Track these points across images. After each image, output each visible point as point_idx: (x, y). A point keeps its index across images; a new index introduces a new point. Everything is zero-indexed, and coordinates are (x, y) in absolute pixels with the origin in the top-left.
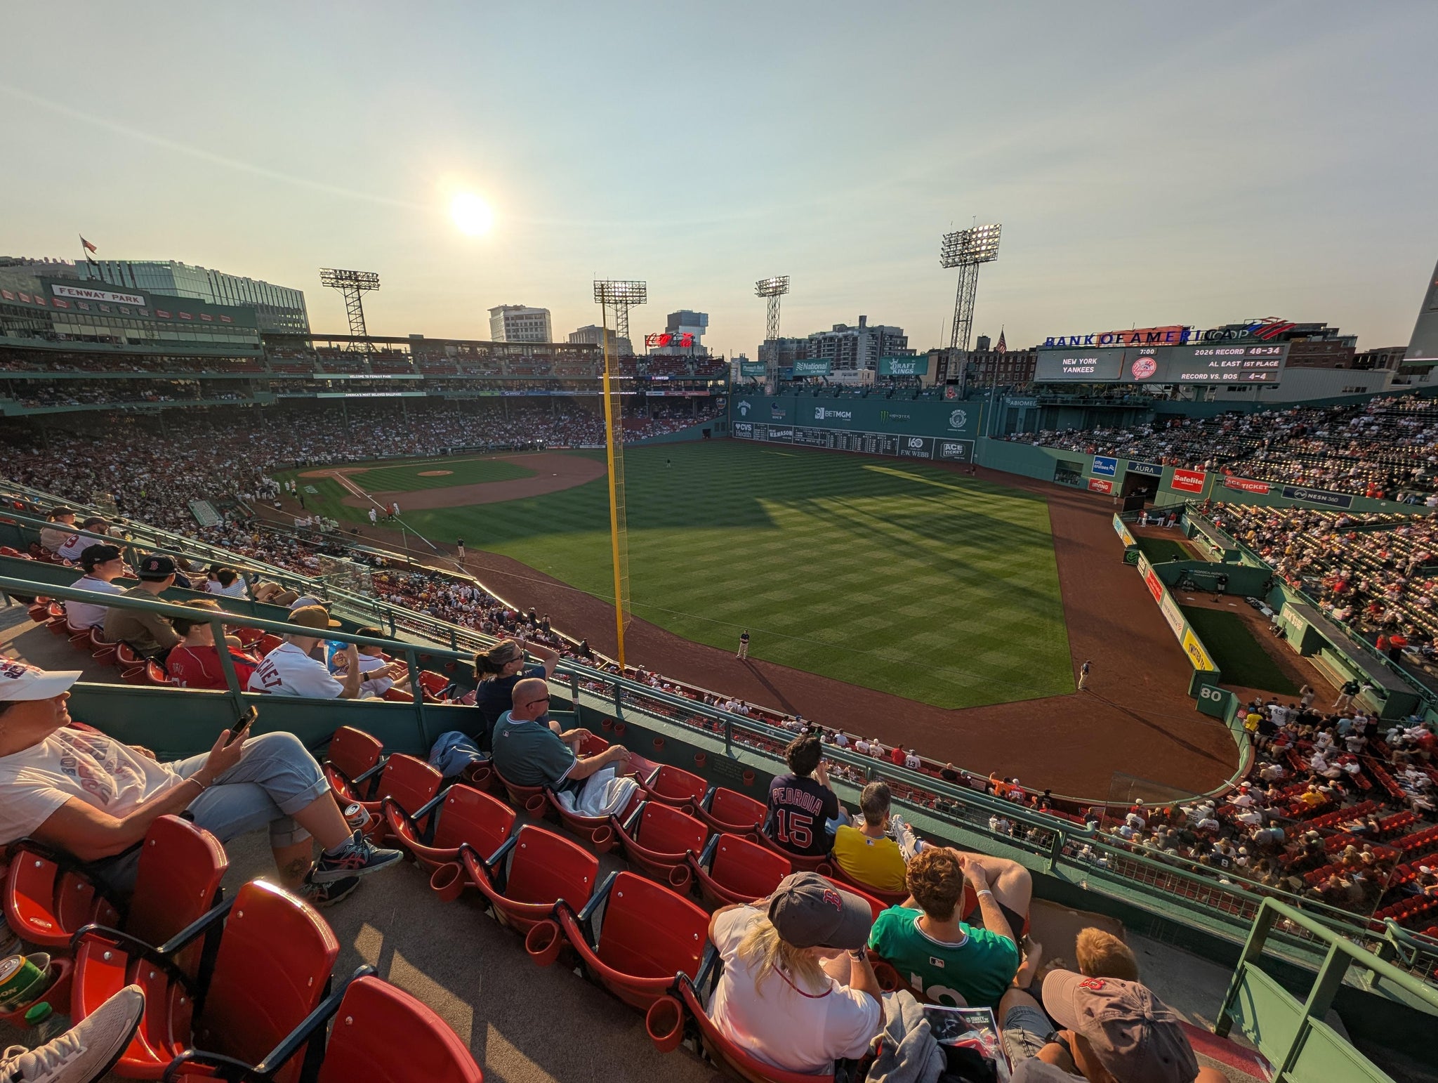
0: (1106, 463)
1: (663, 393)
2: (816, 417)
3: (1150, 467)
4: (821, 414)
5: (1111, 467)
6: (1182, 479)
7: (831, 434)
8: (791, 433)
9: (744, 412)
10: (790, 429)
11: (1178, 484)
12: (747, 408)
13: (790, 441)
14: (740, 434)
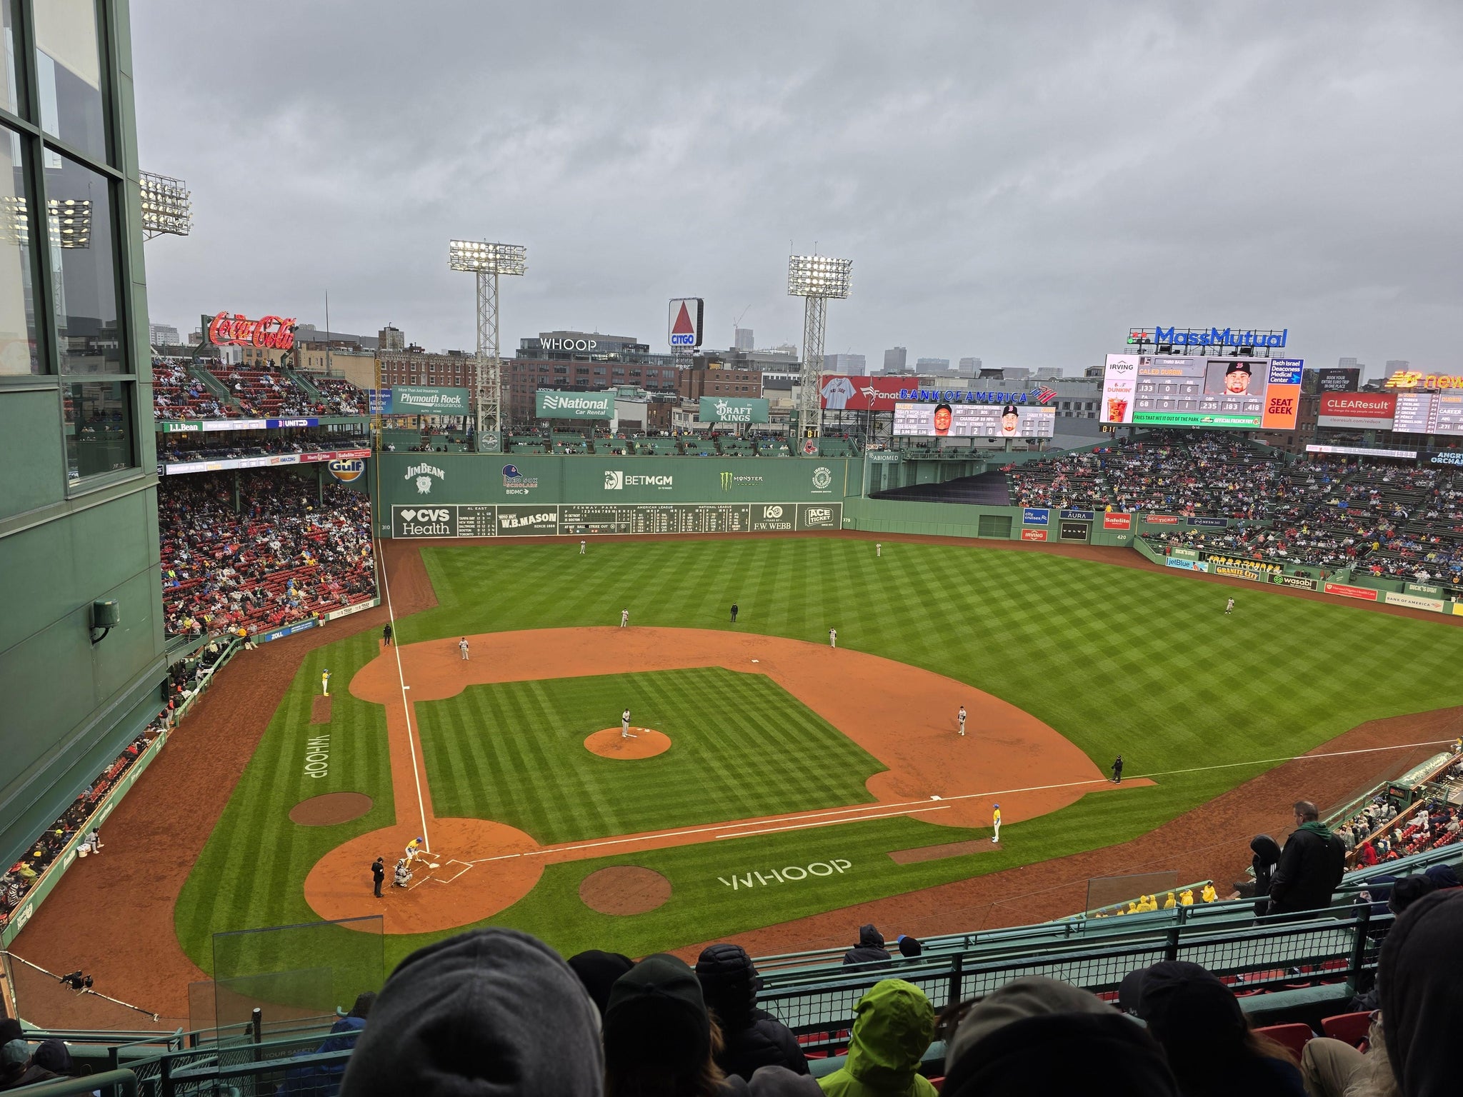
0: (1037, 514)
1: (295, 459)
2: (607, 487)
3: (1082, 514)
4: (616, 481)
5: (1043, 517)
6: (1112, 520)
7: (638, 512)
8: (553, 517)
9: (424, 485)
10: (553, 510)
11: (1109, 524)
12: (432, 476)
13: (554, 530)
14: (415, 530)
